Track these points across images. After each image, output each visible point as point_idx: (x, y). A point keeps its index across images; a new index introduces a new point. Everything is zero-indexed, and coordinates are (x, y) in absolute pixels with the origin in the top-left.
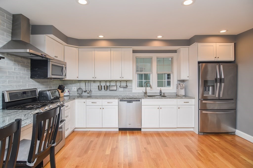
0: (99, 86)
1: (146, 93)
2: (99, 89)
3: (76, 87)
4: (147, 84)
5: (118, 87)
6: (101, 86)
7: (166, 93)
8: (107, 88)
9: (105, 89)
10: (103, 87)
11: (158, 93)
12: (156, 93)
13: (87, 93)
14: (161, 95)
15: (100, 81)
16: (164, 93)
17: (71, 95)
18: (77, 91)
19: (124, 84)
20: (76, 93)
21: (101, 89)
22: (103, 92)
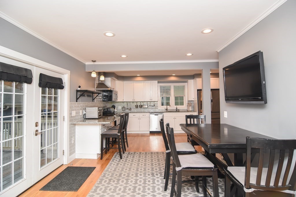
0: (136, 105)
1: (167, 109)
2: (136, 107)
3: (121, 107)
4: (168, 104)
5: (149, 106)
6: (138, 105)
7: (180, 109)
8: (141, 106)
9: (140, 107)
10: (139, 106)
11: (175, 109)
12: (173, 110)
13: (128, 110)
14: (177, 110)
15: (137, 102)
16: (179, 110)
17: (118, 111)
18: (122, 109)
19: (152, 104)
20: (121, 110)
21: (138, 107)
22: (139, 109)
